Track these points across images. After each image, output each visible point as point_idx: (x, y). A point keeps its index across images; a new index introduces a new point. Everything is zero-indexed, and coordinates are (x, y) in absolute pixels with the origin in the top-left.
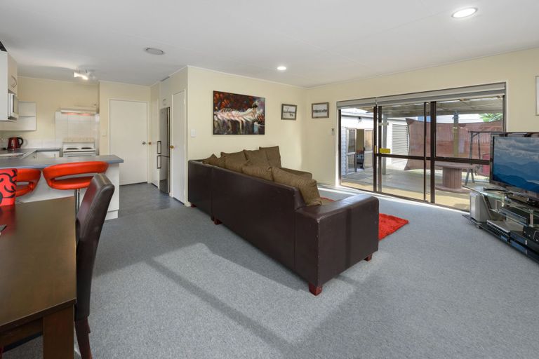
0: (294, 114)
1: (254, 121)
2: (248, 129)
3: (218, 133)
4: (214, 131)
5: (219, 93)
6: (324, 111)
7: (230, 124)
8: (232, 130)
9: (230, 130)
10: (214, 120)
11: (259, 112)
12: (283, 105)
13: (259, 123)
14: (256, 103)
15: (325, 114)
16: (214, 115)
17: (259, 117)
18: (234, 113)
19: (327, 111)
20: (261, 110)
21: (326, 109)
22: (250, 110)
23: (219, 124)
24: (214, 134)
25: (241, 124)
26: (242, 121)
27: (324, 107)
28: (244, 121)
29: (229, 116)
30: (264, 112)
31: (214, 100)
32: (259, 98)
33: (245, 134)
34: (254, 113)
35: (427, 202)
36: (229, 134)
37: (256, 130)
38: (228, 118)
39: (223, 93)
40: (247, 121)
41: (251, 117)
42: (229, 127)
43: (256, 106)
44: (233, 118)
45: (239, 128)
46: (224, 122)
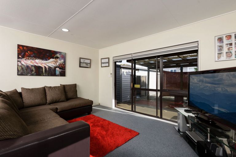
0: (89, 65)
1: (55, 68)
2: (51, 72)
3: (22, 74)
4: (18, 73)
5: (23, 46)
6: (107, 63)
7: (33, 68)
8: (36, 72)
9: (33, 72)
10: (18, 65)
11: (60, 62)
12: (80, 58)
13: (60, 69)
14: (58, 55)
15: (107, 65)
16: (18, 61)
17: (60, 64)
18: (37, 61)
19: (109, 63)
20: (62, 61)
21: (108, 61)
22: (51, 60)
23: (22, 68)
24: (18, 75)
25: (44, 69)
26: (45, 67)
27: (107, 60)
28: (47, 67)
29: (33, 63)
30: (65, 62)
31: (18, 51)
32: (60, 52)
33: (48, 76)
34: (56, 62)
35: (158, 117)
36: (32, 75)
37: (57, 73)
38: (32, 64)
39: (27, 47)
40: (50, 68)
41: (53, 65)
42: (32, 71)
43: (57, 58)
44: (36, 65)
45: (42, 72)
46: (28, 67)
